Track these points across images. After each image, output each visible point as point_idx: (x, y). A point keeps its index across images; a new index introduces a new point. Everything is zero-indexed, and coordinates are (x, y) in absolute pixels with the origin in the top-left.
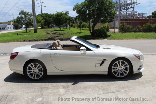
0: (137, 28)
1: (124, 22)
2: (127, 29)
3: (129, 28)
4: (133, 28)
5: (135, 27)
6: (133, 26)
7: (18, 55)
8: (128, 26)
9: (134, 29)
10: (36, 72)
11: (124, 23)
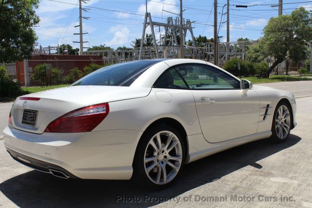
0: (72, 74)
1: (43, 62)
2: (53, 77)
3: (57, 74)
4: (65, 74)
5: (69, 73)
6: (63, 71)
7: (110, 111)
8: (53, 70)
9: (67, 78)
10: (162, 163)
11: (45, 65)
